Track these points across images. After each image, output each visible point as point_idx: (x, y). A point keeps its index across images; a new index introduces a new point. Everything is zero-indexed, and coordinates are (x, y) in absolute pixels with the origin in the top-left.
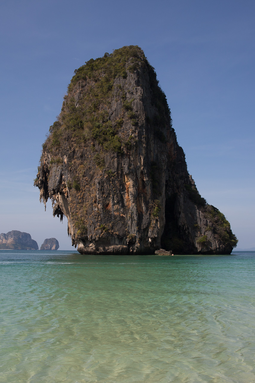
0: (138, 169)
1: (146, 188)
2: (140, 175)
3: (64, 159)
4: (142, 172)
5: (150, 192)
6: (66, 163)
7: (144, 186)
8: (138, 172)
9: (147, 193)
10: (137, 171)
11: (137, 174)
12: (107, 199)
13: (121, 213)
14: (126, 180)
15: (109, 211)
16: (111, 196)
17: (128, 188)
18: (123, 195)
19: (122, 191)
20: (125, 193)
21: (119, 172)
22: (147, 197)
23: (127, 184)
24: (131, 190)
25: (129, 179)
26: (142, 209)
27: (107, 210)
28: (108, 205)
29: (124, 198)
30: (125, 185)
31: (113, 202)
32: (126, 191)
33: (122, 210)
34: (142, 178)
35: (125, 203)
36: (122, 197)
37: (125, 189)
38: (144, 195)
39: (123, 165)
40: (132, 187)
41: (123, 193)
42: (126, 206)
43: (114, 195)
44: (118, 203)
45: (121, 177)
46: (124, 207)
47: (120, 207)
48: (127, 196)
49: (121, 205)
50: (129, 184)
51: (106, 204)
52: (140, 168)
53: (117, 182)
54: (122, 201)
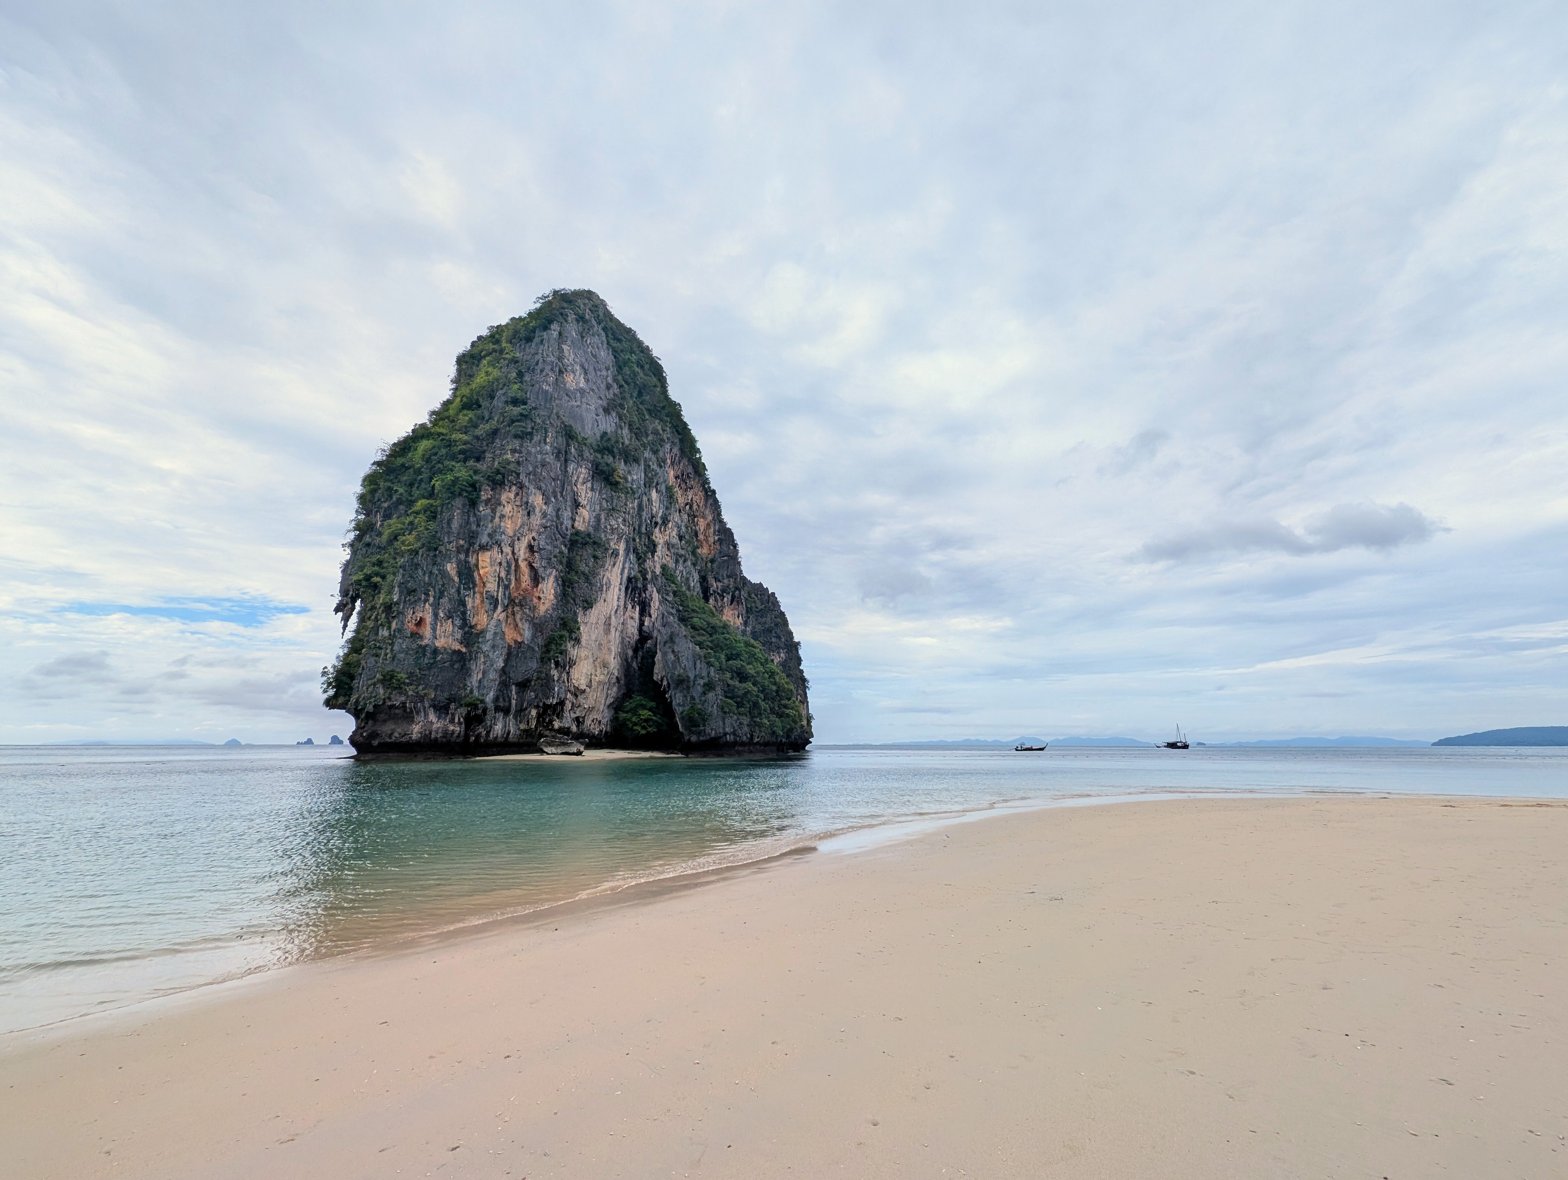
0: (519, 539)
1: (541, 586)
2: (525, 553)
4: (531, 548)
5: (552, 597)
7: (535, 581)
8: (516, 547)
9: (543, 598)
10: (516, 542)
11: (515, 551)
12: (418, 607)
13: (457, 644)
14: (480, 563)
15: (421, 637)
16: (431, 599)
17: (484, 583)
18: (467, 599)
19: (464, 589)
20: (474, 593)
21: (461, 542)
22: (541, 606)
23: (481, 572)
24: (492, 586)
25: (488, 560)
26: (521, 635)
27: (415, 636)
28: (420, 623)
29: (469, 606)
30: (476, 574)
31: (436, 615)
32: (477, 589)
33: (459, 636)
34: (529, 562)
35: (471, 619)
36: (463, 603)
37: (475, 585)
38: (532, 600)
39: (474, 527)
40: (495, 581)
41: (467, 595)
42: (471, 627)
43: (440, 598)
44: (449, 617)
45: (467, 556)
46: (467, 629)
47: (456, 629)
48: (478, 601)
49: (458, 622)
50: (487, 573)
51: (416, 620)
52: (527, 537)
53: (454, 566)
54: (464, 613)
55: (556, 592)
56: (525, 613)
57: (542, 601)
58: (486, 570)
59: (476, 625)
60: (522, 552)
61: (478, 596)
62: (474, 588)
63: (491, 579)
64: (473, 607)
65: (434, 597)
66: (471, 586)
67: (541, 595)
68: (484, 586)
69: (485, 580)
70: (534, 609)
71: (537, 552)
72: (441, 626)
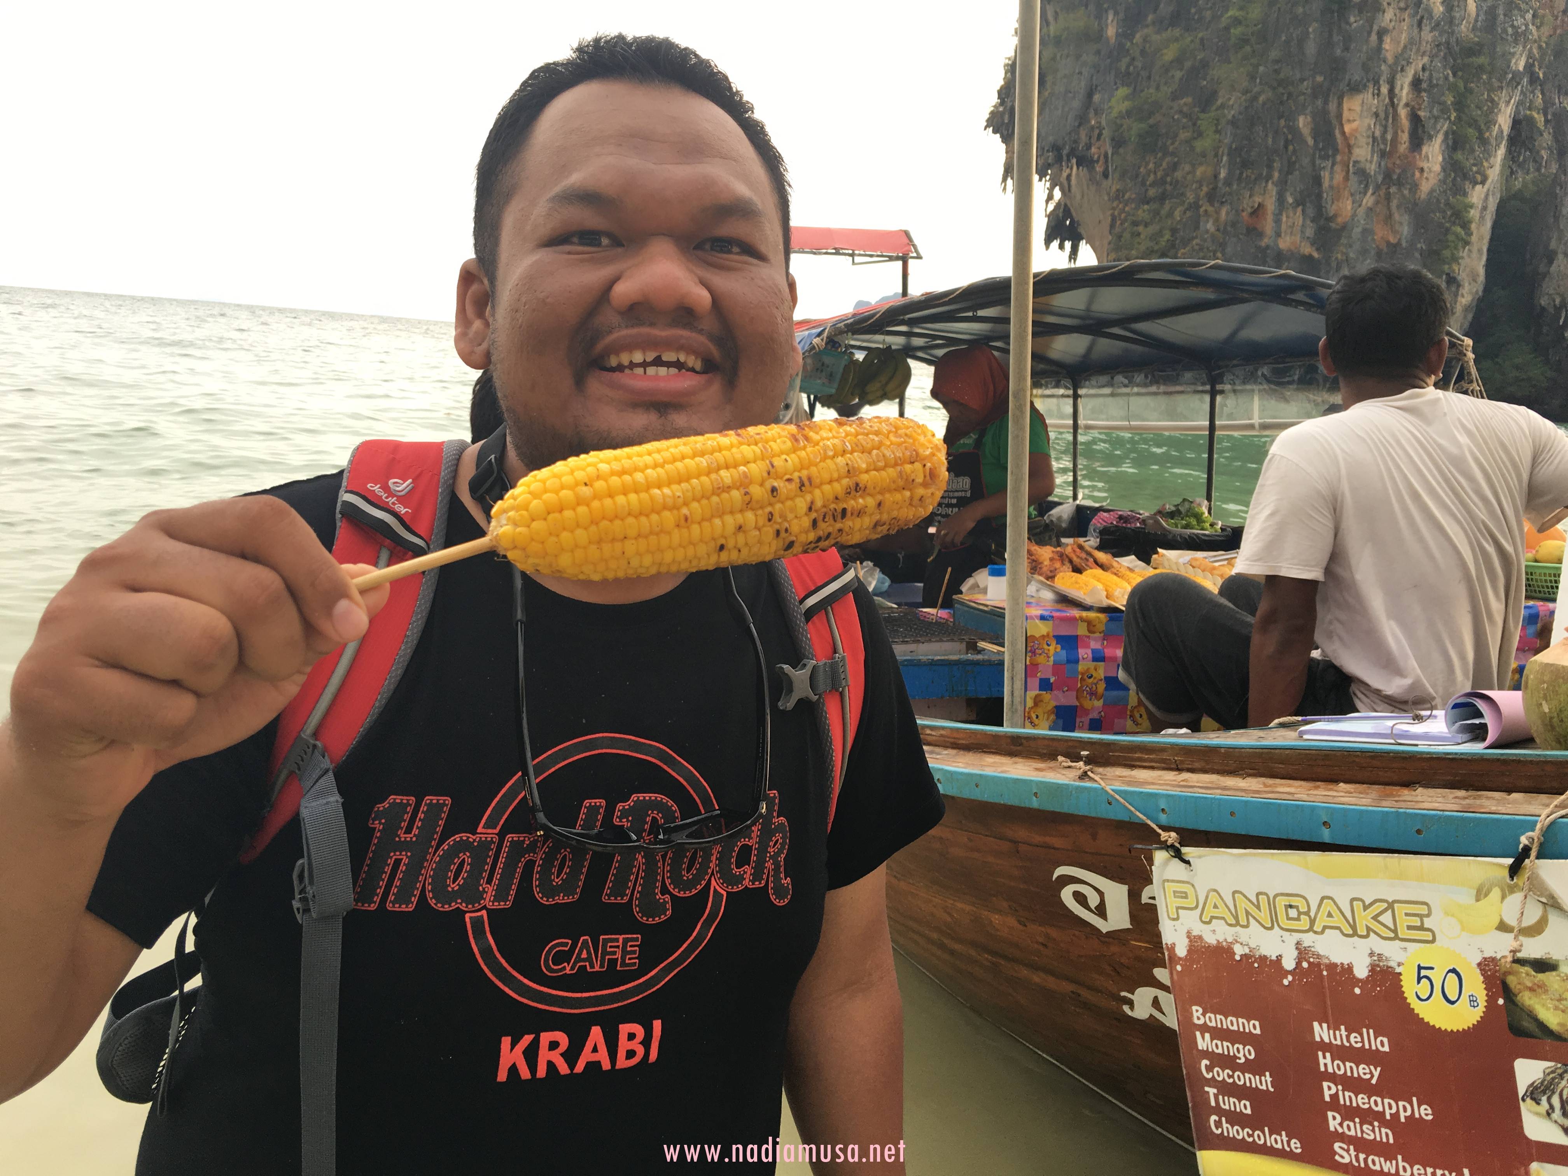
1: (1425, 149)
2: (1407, 94)
3: (1107, 25)
4: (1416, 84)
5: (1437, 168)
6: (1113, 41)
7: (1417, 141)
8: (1398, 84)
9: (1426, 169)
10: (1398, 76)
11: (1397, 91)
12: (1257, 187)
13: (1308, 245)
14: (1346, 114)
15: (1261, 235)
16: (1276, 175)
17: (1350, 147)
18: (1322, 173)
19: (1320, 157)
20: (1333, 165)
21: (1319, 79)
22: (1424, 182)
23: (1347, 128)
24: (1363, 153)
25: (1358, 108)
26: (1395, 232)
27: (1254, 232)
28: (1258, 211)
29: (1326, 183)
30: (1337, 132)
31: (1281, 199)
32: (1339, 158)
33: (1310, 232)
34: (1413, 109)
35: (1328, 207)
36: (1317, 181)
37: (1336, 151)
38: (1413, 175)
39: (1338, 52)
40: (1368, 144)
41: (1324, 168)
42: (1330, 219)
43: (1289, 172)
44: (1298, 203)
45: (1326, 102)
46: (1322, 222)
47: (1308, 222)
48: (1339, 177)
49: (1311, 212)
50: (1356, 130)
51: (1252, 207)
52: (1413, 65)
53: (1309, 119)
54: (1319, 196)
55: (1444, 159)
56: (1403, 196)
57: (1425, 175)
58: (1355, 125)
59: (1335, 216)
60: (1405, 92)
61: (1337, 168)
62: (1334, 156)
63: (1362, 141)
64: (1331, 187)
65: (1280, 172)
66: (1330, 153)
67: (1425, 165)
68: (1350, 152)
69: (1352, 142)
70: (1415, 187)
71: (1425, 91)
72: (1287, 217)
